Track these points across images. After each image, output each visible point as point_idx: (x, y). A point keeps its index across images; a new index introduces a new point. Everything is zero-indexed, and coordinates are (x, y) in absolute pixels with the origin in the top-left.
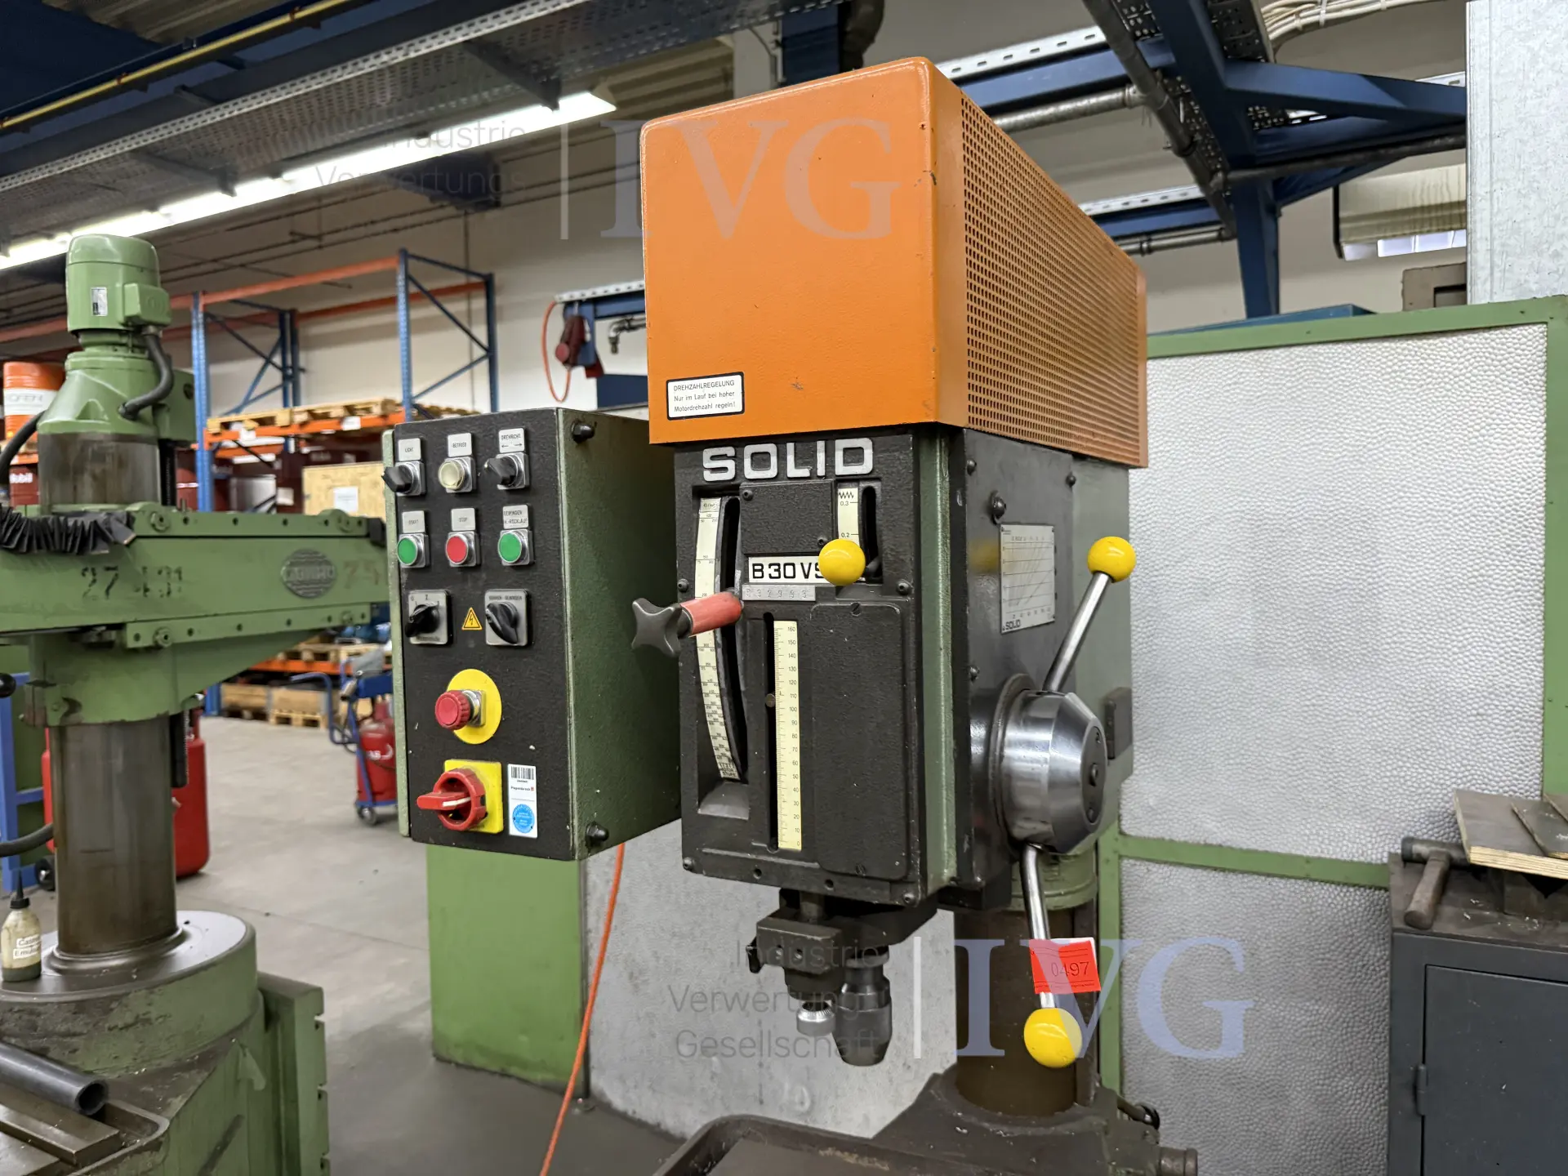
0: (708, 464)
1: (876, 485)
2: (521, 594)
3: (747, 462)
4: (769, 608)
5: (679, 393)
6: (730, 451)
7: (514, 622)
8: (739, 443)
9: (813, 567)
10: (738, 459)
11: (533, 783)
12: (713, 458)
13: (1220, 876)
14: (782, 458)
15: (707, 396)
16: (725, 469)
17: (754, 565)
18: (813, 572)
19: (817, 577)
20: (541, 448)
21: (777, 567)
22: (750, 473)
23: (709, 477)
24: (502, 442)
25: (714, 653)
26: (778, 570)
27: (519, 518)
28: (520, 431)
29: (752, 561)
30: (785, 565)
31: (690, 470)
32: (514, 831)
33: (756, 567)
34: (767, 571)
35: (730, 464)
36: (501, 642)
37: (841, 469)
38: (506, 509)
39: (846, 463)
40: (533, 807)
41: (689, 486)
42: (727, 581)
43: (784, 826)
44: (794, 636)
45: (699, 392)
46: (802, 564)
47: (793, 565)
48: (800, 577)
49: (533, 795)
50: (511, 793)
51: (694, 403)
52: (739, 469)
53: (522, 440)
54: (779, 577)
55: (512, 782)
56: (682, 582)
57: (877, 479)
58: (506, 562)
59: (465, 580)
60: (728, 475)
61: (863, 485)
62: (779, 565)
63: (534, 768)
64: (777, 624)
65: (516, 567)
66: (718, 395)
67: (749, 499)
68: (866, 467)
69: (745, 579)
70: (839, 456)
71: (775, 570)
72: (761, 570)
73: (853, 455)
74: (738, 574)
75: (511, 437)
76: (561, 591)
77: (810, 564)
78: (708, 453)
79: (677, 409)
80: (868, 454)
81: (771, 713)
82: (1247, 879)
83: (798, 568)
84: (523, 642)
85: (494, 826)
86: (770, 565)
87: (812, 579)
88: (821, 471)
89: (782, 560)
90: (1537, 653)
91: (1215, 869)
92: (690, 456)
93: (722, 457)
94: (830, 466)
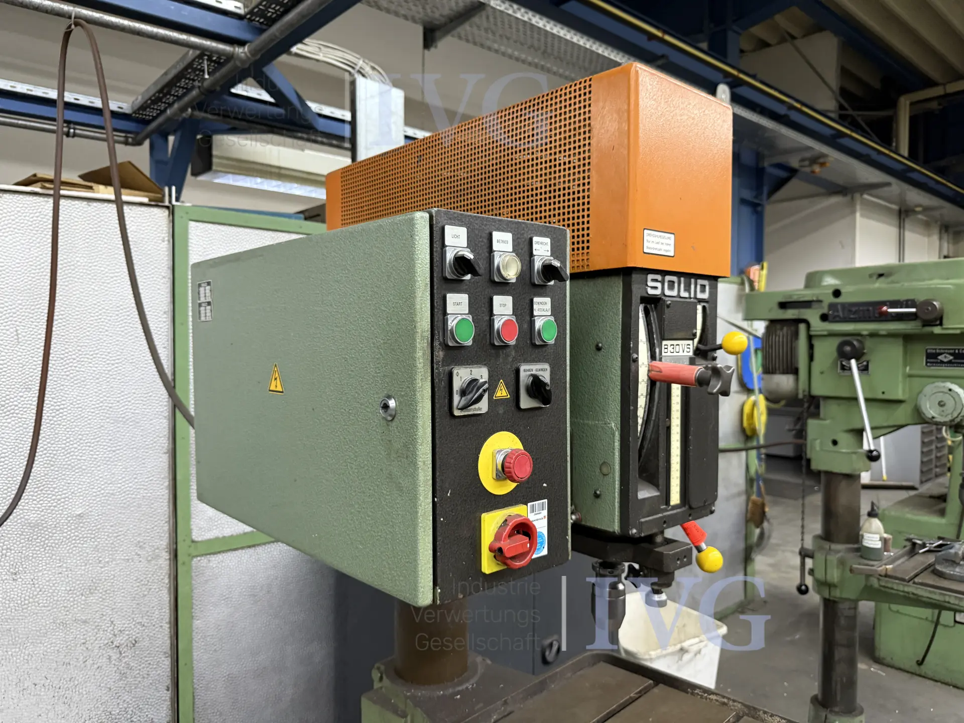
0: (650, 284)
2: (547, 366)
3: (666, 285)
5: (649, 238)
6: (659, 277)
8: (664, 273)
10: (663, 283)
11: (546, 512)
12: (652, 280)
14: (679, 285)
15: (661, 243)
16: (656, 288)
17: (665, 345)
18: (686, 349)
20: (558, 256)
21: (673, 346)
22: (667, 292)
23: (651, 292)
24: (535, 246)
25: (645, 399)
27: (545, 307)
28: (547, 240)
29: (664, 343)
30: (676, 345)
31: (640, 286)
33: (665, 347)
34: (670, 349)
37: (699, 295)
38: (535, 300)
39: (700, 292)
40: (545, 531)
41: (639, 295)
42: (652, 355)
43: (672, 492)
45: (657, 240)
46: (682, 345)
47: (679, 345)
48: (681, 352)
49: (546, 522)
51: (656, 246)
52: (663, 288)
53: (549, 248)
54: (674, 352)
56: (634, 356)
57: (707, 302)
60: (658, 292)
61: (703, 304)
63: (546, 500)
66: (665, 244)
67: (668, 306)
68: (706, 295)
69: (660, 354)
70: (699, 287)
71: (673, 348)
72: (667, 348)
73: (703, 289)
74: (657, 351)
75: (542, 243)
77: (685, 345)
78: (650, 277)
79: (648, 248)
80: (707, 289)
81: (669, 428)
83: (681, 347)
86: (671, 345)
87: (686, 353)
88: (692, 296)
89: (675, 343)
92: (641, 277)
93: (656, 280)
94: (695, 292)
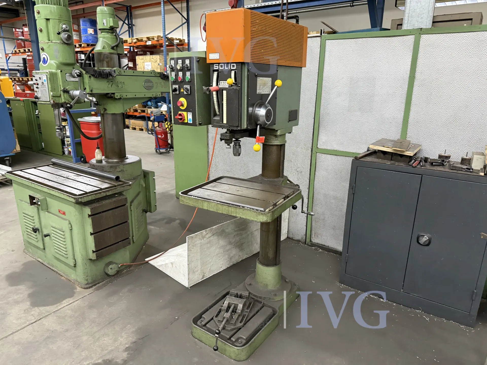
0: (215, 66)
1: (236, 71)
2: (189, 86)
3: (220, 67)
4: (223, 89)
5: (211, 55)
6: (218, 65)
7: (188, 90)
8: (219, 63)
10: (219, 66)
11: (191, 115)
12: (216, 66)
13: (336, 156)
16: (217, 67)
20: (192, 63)
22: (220, 68)
23: (215, 68)
24: (186, 61)
25: (215, 95)
27: (189, 74)
28: (189, 60)
29: (221, 81)
31: (212, 67)
32: (189, 122)
33: (221, 83)
34: (223, 83)
35: (218, 67)
36: (187, 93)
37: (232, 68)
38: (187, 72)
39: (233, 67)
40: (191, 119)
41: (212, 70)
42: (217, 85)
43: (224, 120)
44: (226, 93)
45: (213, 55)
46: (227, 82)
47: (225, 82)
48: (226, 84)
49: (191, 117)
50: (188, 117)
51: (213, 57)
52: (219, 68)
53: (189, 61)
55: (188, 115)
56: (211, 85)
58: (187, 81)
59: (181, 84)
60: (217, 68)
63: (191, 113)
64: (224, 91)
65: (188, 82)
66: (216, 56)
67: (220, 72)
68: (235, 68)
69: (219, 84)
70: (232, 66)
73: (233, 66)
74: (219, 83)
76: (195, 86)
78: (215, 65)
79: (211, 58)
80: (235, 66)
81: (223, 104)
82: (341, 157)
84: (189, 93)
85: (186, 121)
87: (228, 84)
88: (229, 68)
90: (403, 110)
91: (335, 155)
92: (212, 65)
93: (217, 65)
94: (230, 68)
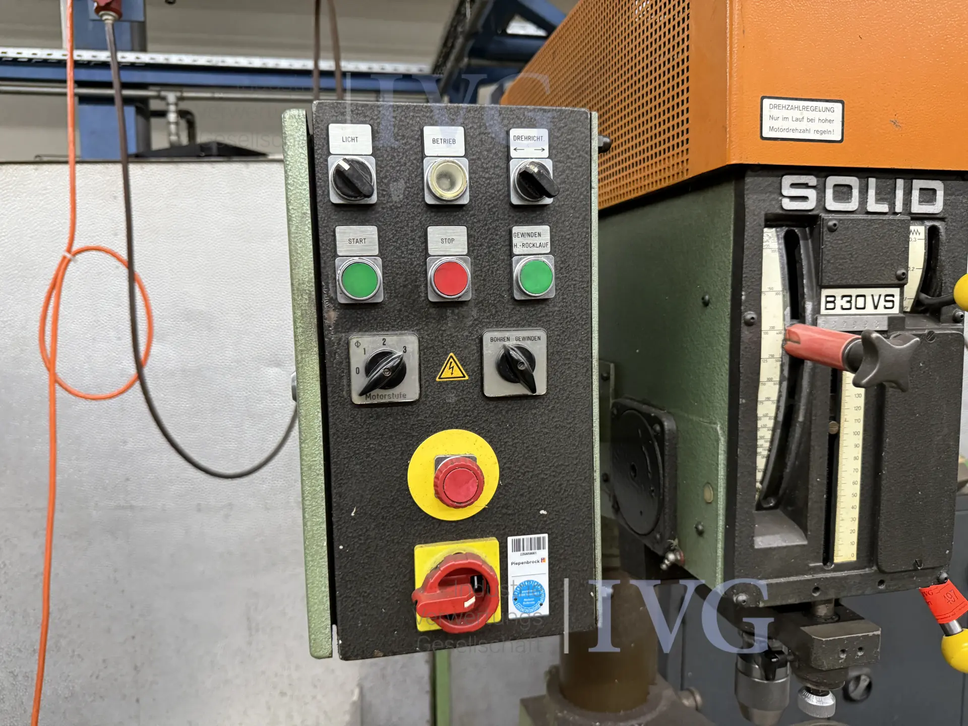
0: (787, 191)
1: (942, 224)
2: (542, 333)
3: (829, 193)
5: (776, 112)
6: (812, 180)
8: (822, 172)
9: (882, 298)
10: (821, 190)
11: (544, 553)
12: (793, 185)
14: (864, 191)
15: (805, 119)
16: (805, 198)
17: (827, 296)
18: (882, 303)
19: (886, 308)
20: (568, 157)
21: (848, 299)
22: (831, 204)
23: (788, 205)
24: (515, 144)
25: (777, 387)
26: (850, 302)
27: (537, 241)
28: (541, 133)
29: (825, 292)
30: (858, 296)
31: (764, 196)
32: (516, 614)
33: (829, 299)
34: (840, 302)
35: (812, 194)
37: (916, 208)
39: (921, 202)
40: (544, 581)
41: (763, 213)
43: (840, 542)
45: (797, 114)
46: (872, 296)
47: (864, 296)
48: (870, 309)
49: (545, 567)
50: (512, 570)
51: (791, 125)
52: (821, 199)
53: (544, 144)
54: (850, 309)
55: (512, 556)
56: (749, 315)
57: (942, 219)
58: (522, 296)
59: (442, 318)
60: (809, 205)
61: (929, 224)
62: (850, 296)
63: (546, 535)
65: (536, 302)
66: (817, 120)
67: (832, 230)
68: (937, 207)
69: (816, 310)
70: (916, 194)
71: (848, 302)
72: (833, 302)
73: (928, 195)
74: (809, 306)
75: (528, 138)
76: (589, 329)
77: (880, 296)
78: (787, 180)
79: (772, 129)
80: (940, 195)
81: (834, 441)
83: (869, 299)
84: (541, 390)
86: (844, 296)
87: (881, 310)
88: (899, 208)
89: (854, 292)
92: (765, 181)
93: (806, 186)
94: (907, 202)
